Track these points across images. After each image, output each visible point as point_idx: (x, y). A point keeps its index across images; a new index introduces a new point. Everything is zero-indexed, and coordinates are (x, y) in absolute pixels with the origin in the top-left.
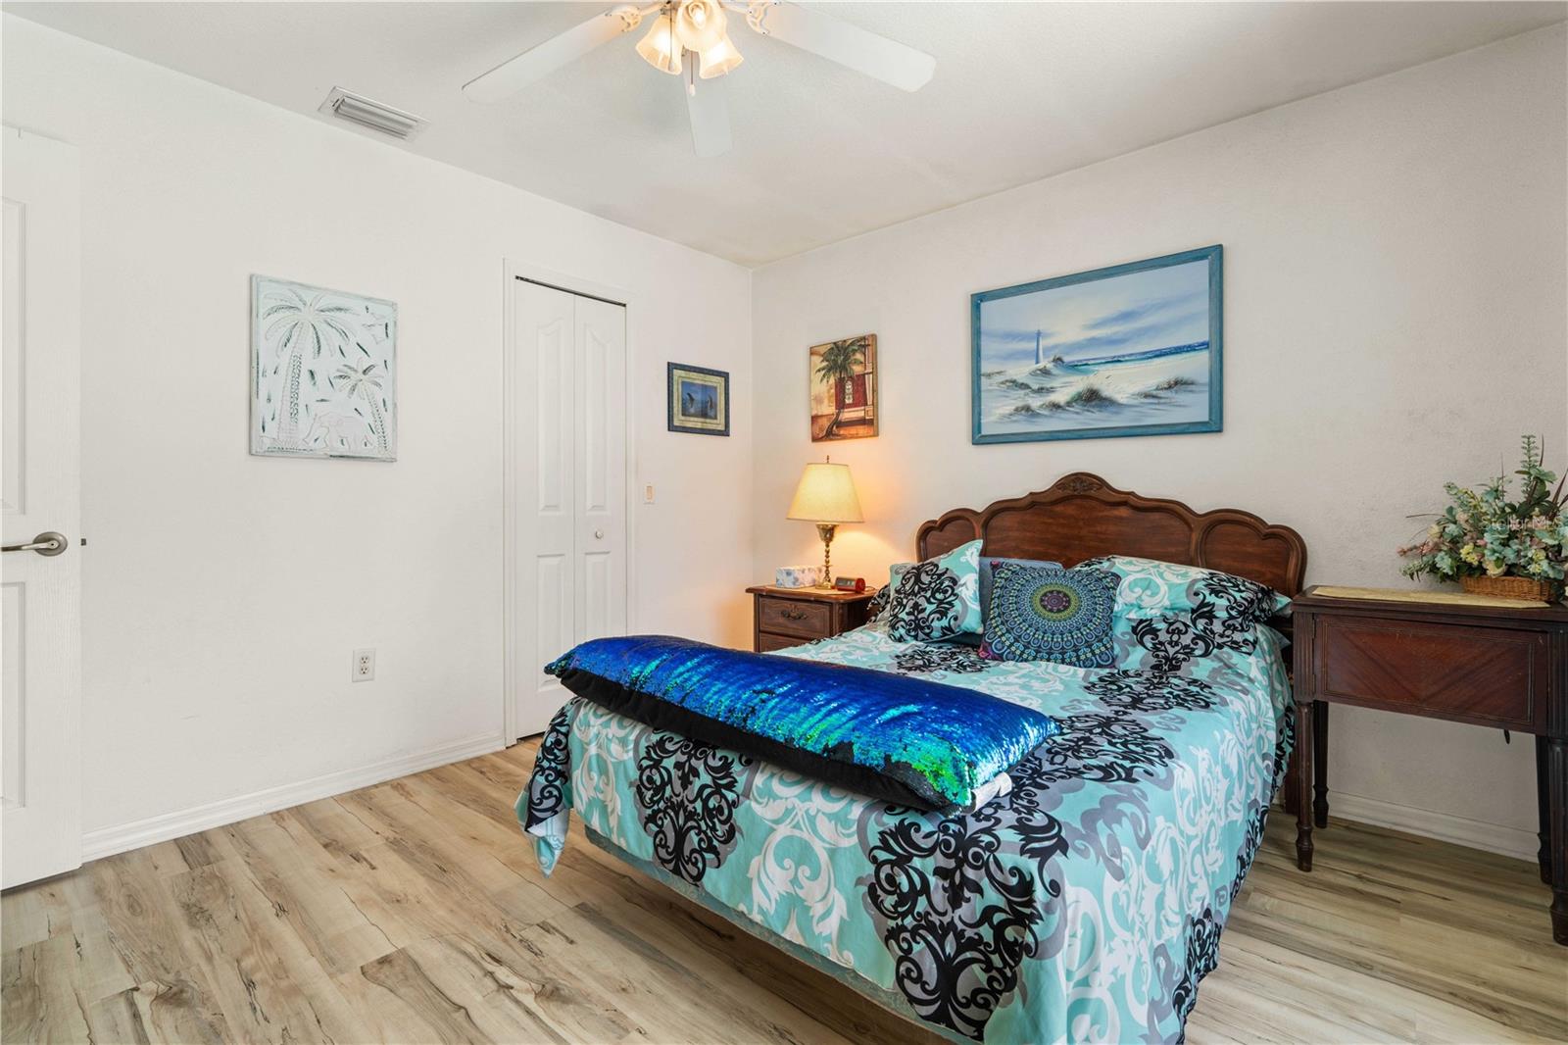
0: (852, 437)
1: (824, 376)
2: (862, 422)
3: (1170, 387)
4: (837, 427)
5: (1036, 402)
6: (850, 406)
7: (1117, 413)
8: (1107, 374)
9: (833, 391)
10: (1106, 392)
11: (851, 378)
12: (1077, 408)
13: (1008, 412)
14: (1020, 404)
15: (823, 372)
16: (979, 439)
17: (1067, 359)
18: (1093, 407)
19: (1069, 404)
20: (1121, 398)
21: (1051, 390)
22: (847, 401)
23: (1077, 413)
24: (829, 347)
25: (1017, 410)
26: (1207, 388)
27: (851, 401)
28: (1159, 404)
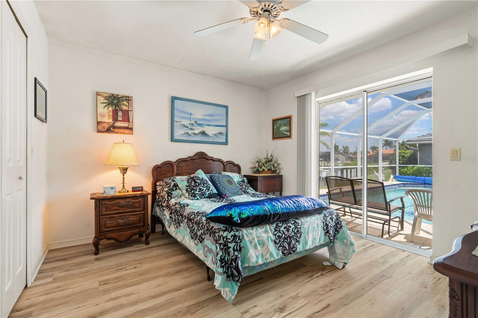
0: (121, 133)
1: (106, 106)
2: (127, 128)
3: (219, 134)
4: (113, 128)
5: (190, 132)
6: (120, 121)
7: (209, 138)
8: (207, 128)
9: (111, 113)
10: (207, 133)
11: (121, 110)
12: (200, 135)
13: (182, 133)
14: (186, 132)
15: (105, 104)
16: (173, 140)
17: (198, 122)
18: (204, 136)
19: (198, 134)
20: (210, 134)
21: (194, 129)
22: (119, 119)
23: (200, 136)
24: (109, 95)
25: (185, 133)
26: (225, 135)
27: (121, 119)
28: (217, 137)
